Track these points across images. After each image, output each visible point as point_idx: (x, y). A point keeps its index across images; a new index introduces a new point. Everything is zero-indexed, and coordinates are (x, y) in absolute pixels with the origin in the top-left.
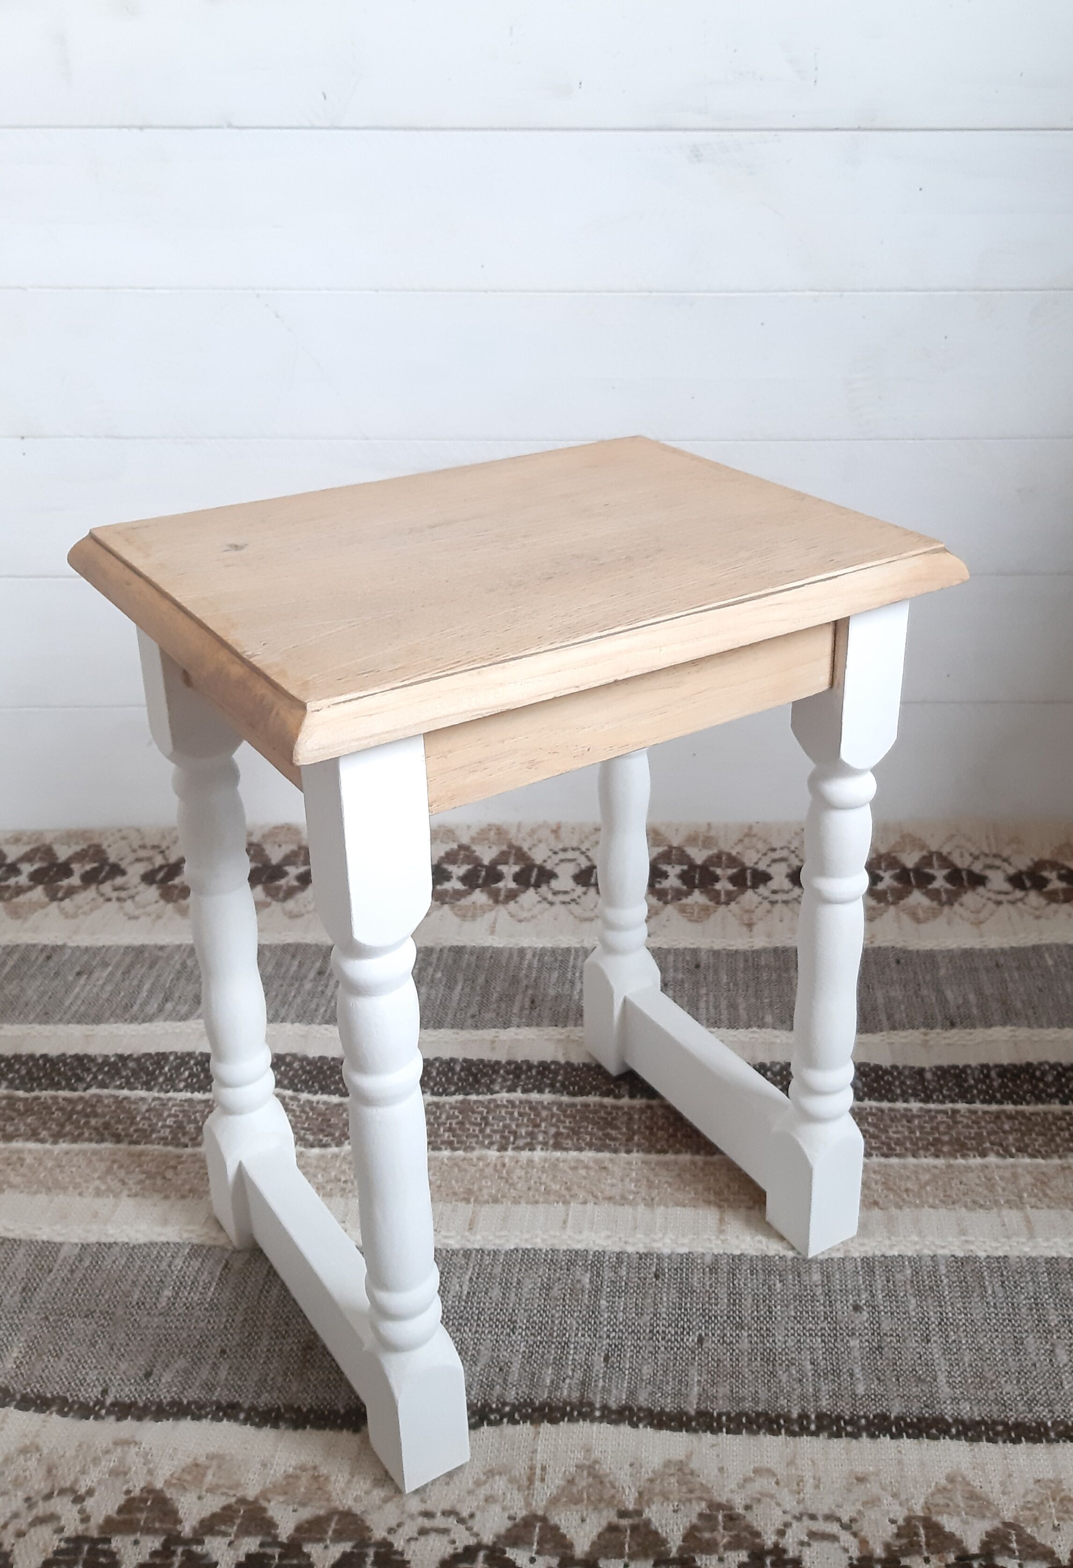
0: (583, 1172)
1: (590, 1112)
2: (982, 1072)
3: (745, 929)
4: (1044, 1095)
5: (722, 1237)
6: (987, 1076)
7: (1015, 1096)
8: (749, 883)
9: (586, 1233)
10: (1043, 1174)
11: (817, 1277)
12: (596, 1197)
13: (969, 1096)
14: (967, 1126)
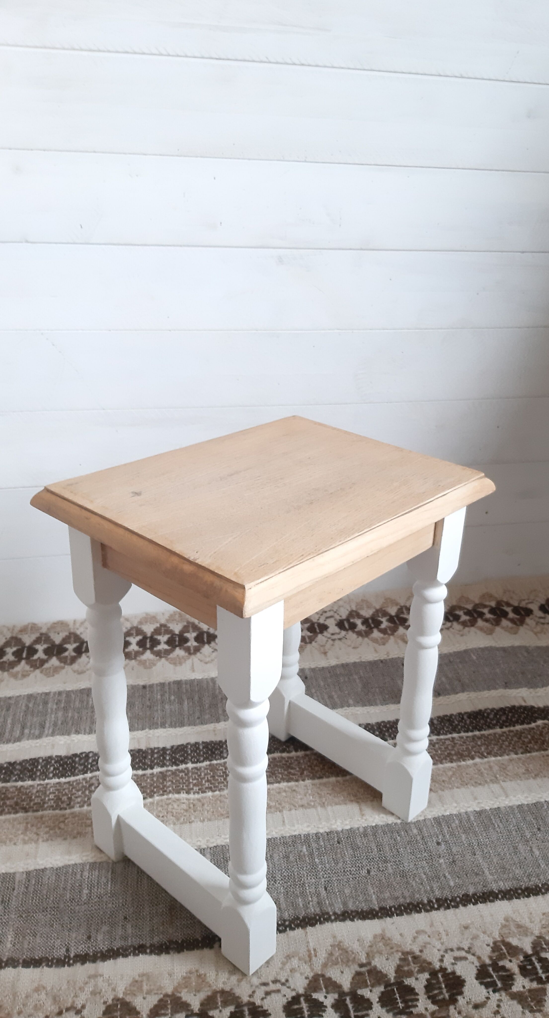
0: (284, 794)
1: (277, 762)
2: (460, 717)
3: (323, 656)
4: (491, 725)
5: (364, 818)
6: (463, 718)
7: (478, 727)
8: (318, 631)
9: (296, 826)
10: (503, 764)
11: (415, 831)
12: (295, 806)
13: (457, 730)
14: (461, 745)
